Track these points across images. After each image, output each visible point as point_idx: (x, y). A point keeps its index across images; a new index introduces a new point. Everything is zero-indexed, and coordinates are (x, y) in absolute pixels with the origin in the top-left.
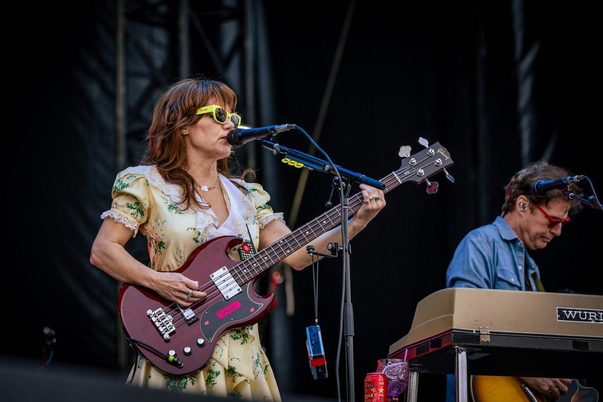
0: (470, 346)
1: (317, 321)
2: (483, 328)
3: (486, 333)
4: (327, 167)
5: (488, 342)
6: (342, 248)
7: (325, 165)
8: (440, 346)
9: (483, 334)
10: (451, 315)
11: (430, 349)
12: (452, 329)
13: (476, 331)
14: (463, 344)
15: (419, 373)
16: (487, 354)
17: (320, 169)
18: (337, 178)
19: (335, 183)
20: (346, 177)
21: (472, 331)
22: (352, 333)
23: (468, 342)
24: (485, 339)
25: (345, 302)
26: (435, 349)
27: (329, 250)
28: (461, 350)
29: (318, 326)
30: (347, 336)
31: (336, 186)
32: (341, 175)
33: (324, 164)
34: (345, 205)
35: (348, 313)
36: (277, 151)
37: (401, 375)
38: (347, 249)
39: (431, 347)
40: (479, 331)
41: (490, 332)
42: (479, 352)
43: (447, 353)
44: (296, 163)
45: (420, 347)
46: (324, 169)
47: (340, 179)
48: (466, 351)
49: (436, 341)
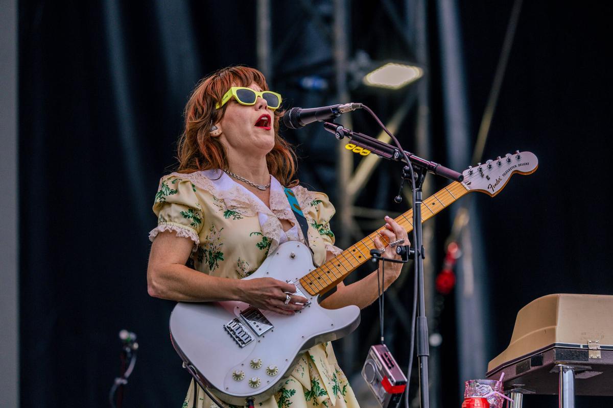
0: (576, 364)
1: (382, 339)
2: (593, 342)
3: (595, 348)
4: (397, 155)
5: (598, 359)
6: (413, 252)
7: (395, 152)
8: (542, 364)
9: (592, 350)
10: (553, 327)
11: (531, 367)
12: (554, 344)
13: (584, 346)
14: (568, 361)
15: (524, 395)
16: (600, 373)
17: (390, 156)
18: (407, 168)
19: (405, 174)
20: (418, 166)
21: (579, 346)
22: (426, 352)
23: (573, 359)
24: (595, 356)
25: (417, 316)
26: (536, 368)
27: (399, 254)
28: (566, 368)
29: (385, 346)
30: (421, 356)
31: (406, 177)
32: (412, 164)
33: (393, 150)
34: (417, 200)
35: (422, 329)
36: (340, 135)
37: (491, 399)
38: (420, 252)
39: (532, 366)
40: (587, 346)
41: (601, 347)
42: (589, 370)
43: (551, 372)
44: (362, 149)
45: (520, 364)
46: (393, 157)
47: (412, 168)
48: (572, 369)
49: (536, 359)
